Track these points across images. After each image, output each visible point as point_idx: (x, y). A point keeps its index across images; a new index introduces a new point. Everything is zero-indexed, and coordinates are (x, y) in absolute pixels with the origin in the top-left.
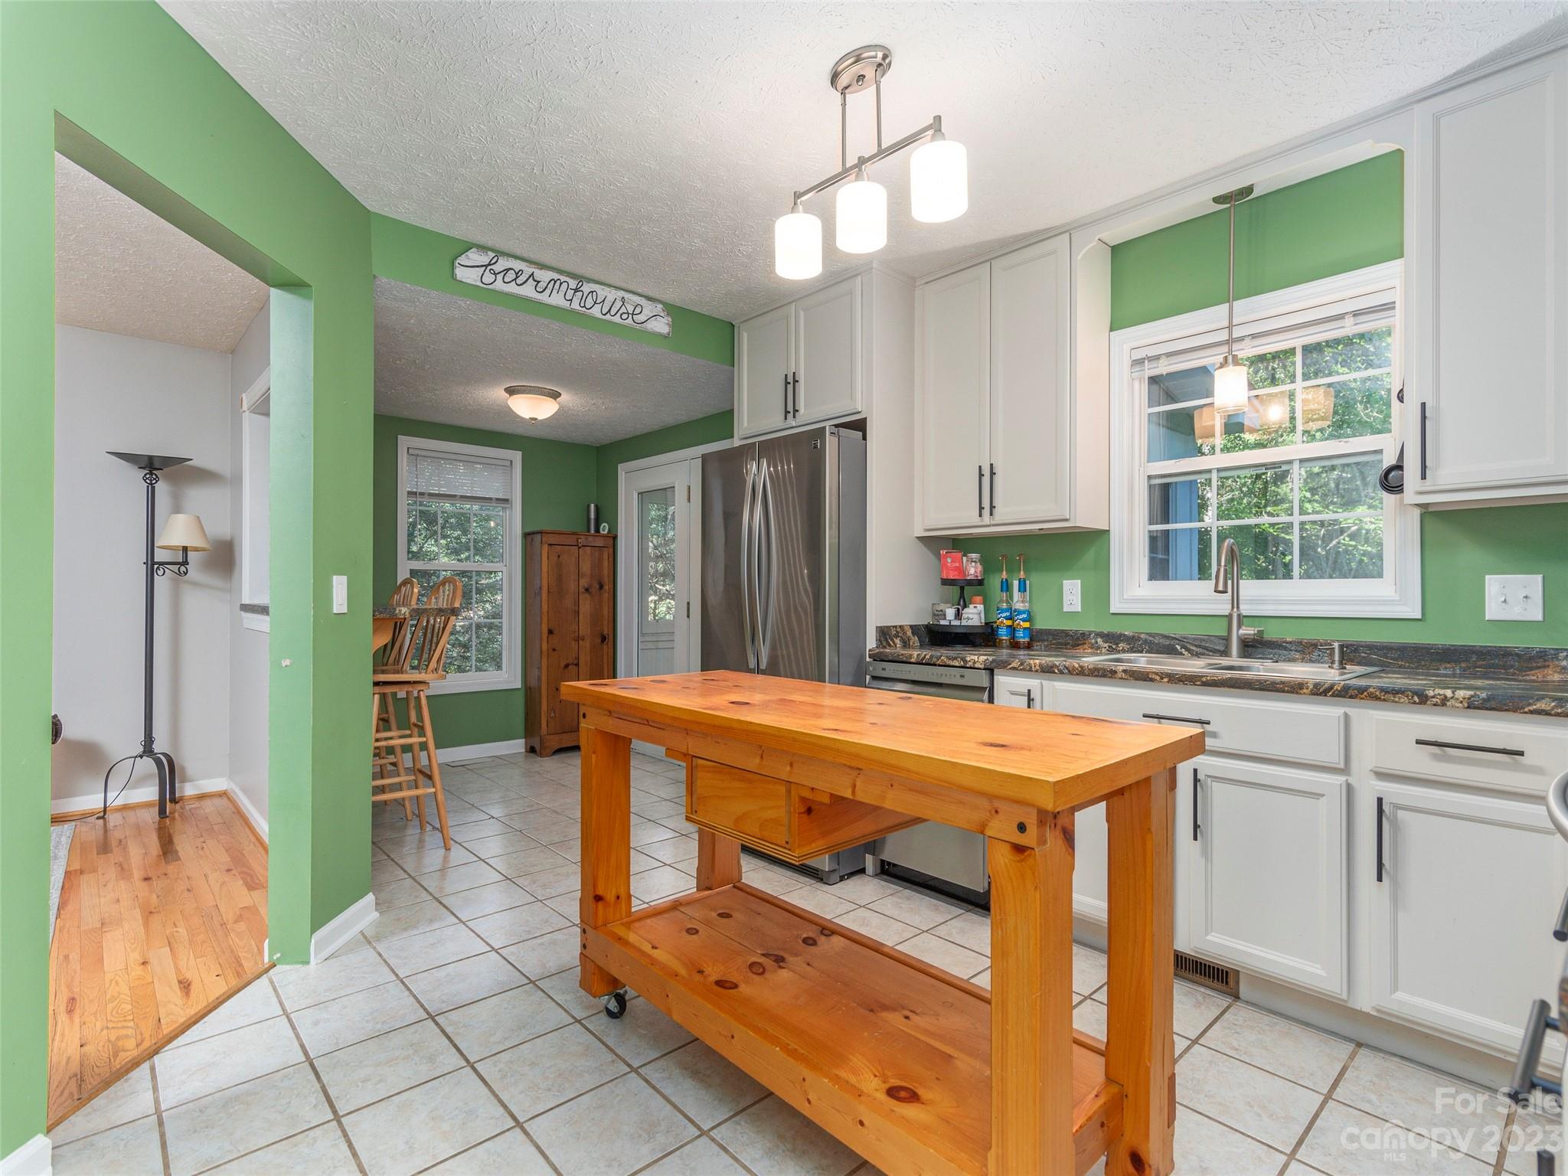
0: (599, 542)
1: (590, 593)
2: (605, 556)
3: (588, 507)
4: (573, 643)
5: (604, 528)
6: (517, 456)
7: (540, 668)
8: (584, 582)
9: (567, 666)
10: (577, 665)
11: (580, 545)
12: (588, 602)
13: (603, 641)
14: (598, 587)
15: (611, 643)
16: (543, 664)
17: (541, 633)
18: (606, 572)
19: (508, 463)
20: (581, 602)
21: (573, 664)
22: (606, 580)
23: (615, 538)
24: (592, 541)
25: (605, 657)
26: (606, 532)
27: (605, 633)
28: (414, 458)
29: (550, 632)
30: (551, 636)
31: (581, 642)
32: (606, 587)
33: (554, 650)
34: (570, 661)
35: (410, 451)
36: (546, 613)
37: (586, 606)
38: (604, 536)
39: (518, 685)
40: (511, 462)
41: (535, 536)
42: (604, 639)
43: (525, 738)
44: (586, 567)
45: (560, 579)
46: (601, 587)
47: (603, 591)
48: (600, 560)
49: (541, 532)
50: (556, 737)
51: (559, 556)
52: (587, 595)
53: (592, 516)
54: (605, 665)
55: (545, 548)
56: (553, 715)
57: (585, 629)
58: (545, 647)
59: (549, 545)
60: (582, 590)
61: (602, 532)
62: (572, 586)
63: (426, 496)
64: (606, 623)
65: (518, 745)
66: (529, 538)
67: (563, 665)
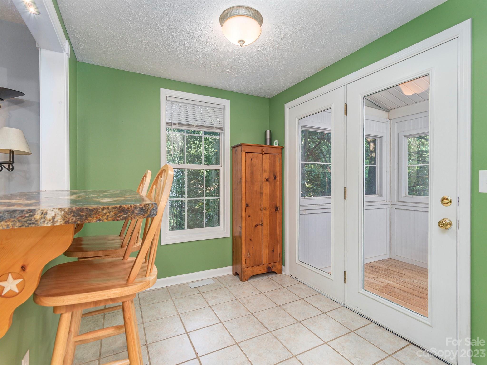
0: (273, 151)
1: (269, 182)
2: (277, 159)
3: (266, 132)
4: (260, 212)
5: (276, 143)
6: (227, 103)
7: (241, 227)
8: (266, 175)
9: (256, 226)
10: (262, 225)
11: (263, 153)
12: (268, 187)
13: (276, 210)
14: (273, 178)
15: (280, 211)
16: (243, 225)
17: (242, 206)
18: (277, 169)
19: (222, 107)
20: (264, 187)
21: (260, 224)
22: (278, 174)
23: (282, 148)
24: (270, 150)
25: (278, 219)
26: (277, 145)
27: (278, 205)
28: (170, 102)
29: (247, 205)
30: (247, 208)
31: (264, 211)
32: (278, 178)
33: (249, 216)
34: (258, 223)
35: (168, 99)
36: (244, 194)
37: (267, 190)
38: (276, 147)
39: (228, 234)
40: (224, 106)
41: (237, 148)
42: (277, 209)
43: (232, 265)
44: (267, 166)
45: (252, 173)
46: (275, 178)
47: (276, 180)
48: (275, 162)
49: (241, 145)
50: (250, 269)
51: (252, 160)
52: (267, 183)
53: (268, 137)
54: (278, 225)
55: (244, 154)
56: (248, 256)
57: (266, 203)
58: (244, 214)
59: (246, 152)
60: (264, 180)
61: (274, 145)
62: (259, 178)
63: (177, 125)
64: (278, 199)
65: (228, 270)
66: (234, 149)
67: (254, 225)
